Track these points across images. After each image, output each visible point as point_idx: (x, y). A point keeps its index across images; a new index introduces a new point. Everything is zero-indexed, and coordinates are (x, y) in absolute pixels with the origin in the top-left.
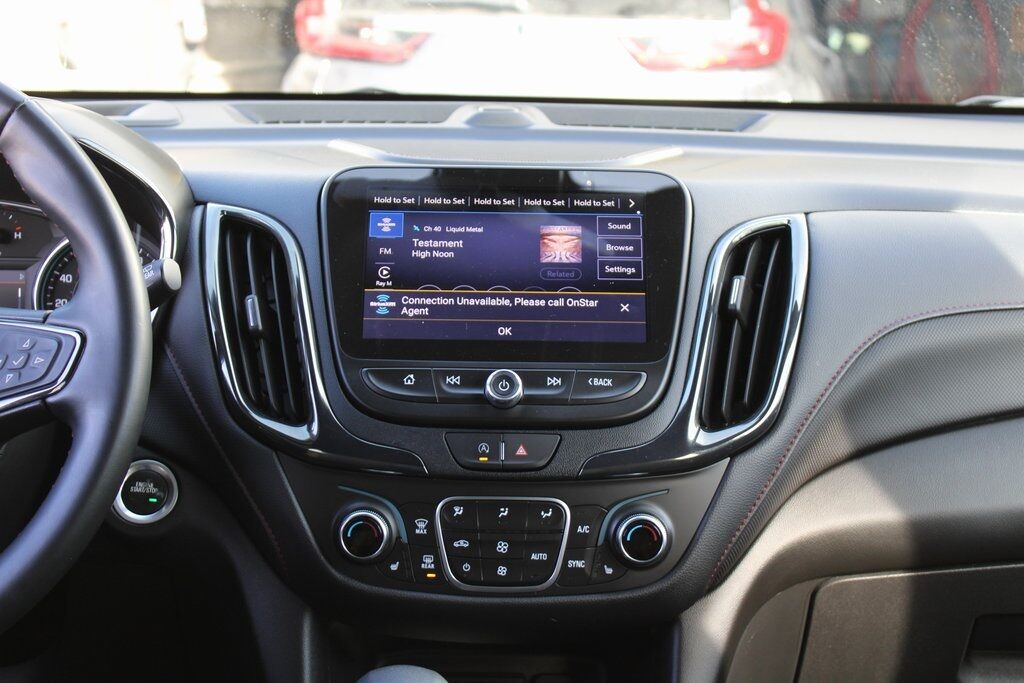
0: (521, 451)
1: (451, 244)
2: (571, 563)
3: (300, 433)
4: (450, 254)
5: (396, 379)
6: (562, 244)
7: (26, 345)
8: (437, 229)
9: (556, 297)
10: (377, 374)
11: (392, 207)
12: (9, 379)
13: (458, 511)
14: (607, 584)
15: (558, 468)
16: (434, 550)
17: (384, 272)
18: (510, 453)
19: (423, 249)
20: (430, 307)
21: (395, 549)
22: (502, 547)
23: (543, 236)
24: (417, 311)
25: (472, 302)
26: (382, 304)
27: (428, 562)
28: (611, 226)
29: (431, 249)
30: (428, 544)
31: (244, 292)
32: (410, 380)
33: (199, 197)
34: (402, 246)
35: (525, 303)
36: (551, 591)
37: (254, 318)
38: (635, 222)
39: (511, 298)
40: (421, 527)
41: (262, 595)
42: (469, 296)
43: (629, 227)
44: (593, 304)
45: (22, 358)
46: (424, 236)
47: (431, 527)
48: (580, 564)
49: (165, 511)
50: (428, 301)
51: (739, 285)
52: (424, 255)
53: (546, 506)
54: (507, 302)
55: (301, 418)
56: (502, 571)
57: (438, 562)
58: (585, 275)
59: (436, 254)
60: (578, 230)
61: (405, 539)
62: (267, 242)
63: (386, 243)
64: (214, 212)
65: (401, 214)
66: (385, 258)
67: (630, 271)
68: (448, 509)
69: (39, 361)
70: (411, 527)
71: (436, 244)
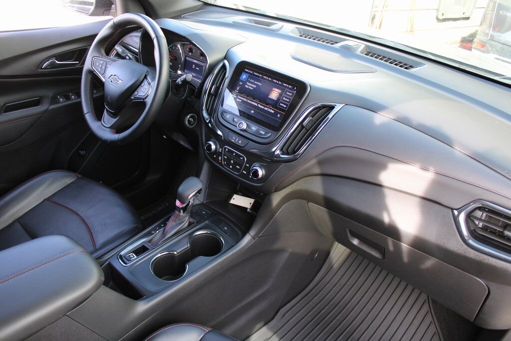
2: (244, 172)
4: (252, 88)
6: (274, 94)
8: (253, 81)
9: (266, 107)
11: (247, 72)
13: (227, 150)
14: (249, 180)
15: (245, 148)
17: (238, 88)
18: (238, 141)
19: (248, 85)
21: (215, 152)
22: (232, 162)
23: (272, 90)
24: (239, 100)
25: (250, 102)
26: (234, 96)
27: (220, 158)
28: (288, 93)
30: (221, 154)
32: (228, 116)
34: (245, 83)
35: (260, 106)
36: (239, 176)
37: (213, 91)
39: (258, 104)
40: (220, 150)
42: (250, 100)
43: (291, 94)
44: (273, 112)
46: (250, 82)
47: (222, 151)
50: (242, 99)
51: (308, 119)
52: (247, 87)
53: (242, 157)
56: (231, 167)
58: (275, 104)
60: (280, 91)
62: (225, 71)
63: (242, 81)
65: (248, 75)
66: (240, 85)
67: (285, 106)
71: (251, 85)
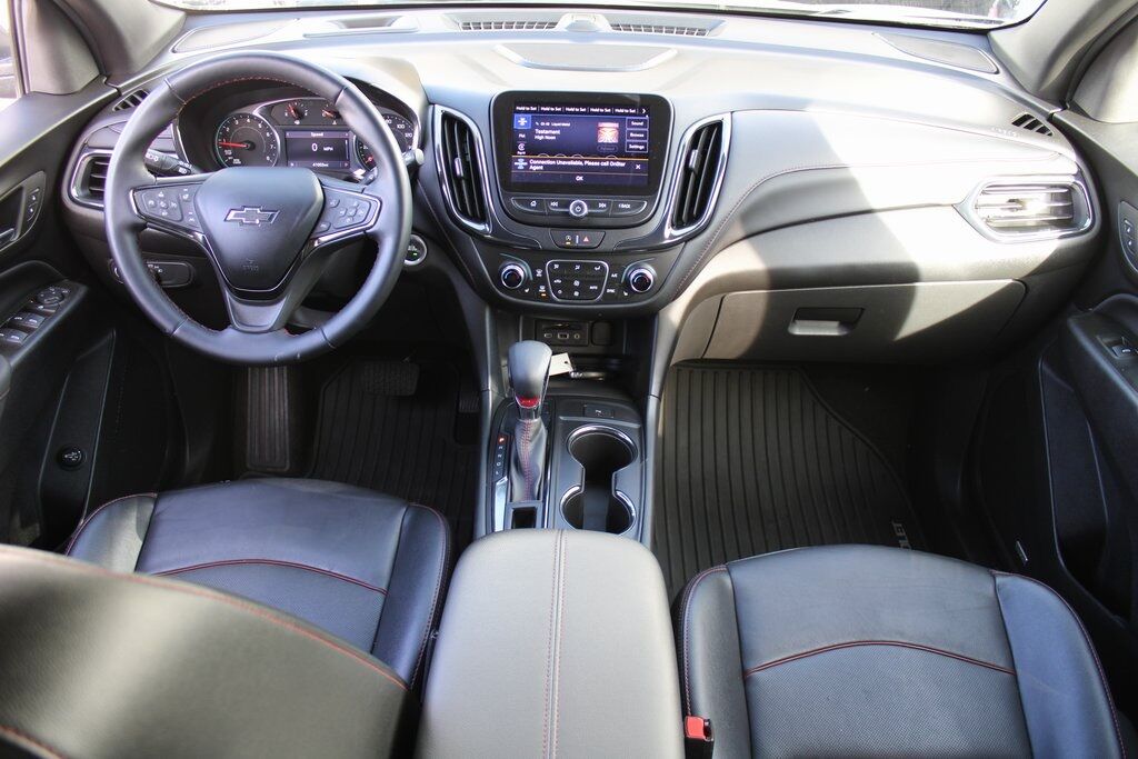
0: (586, 240)
1: (554, 132)
2: (609, 291)
3: (479, 227)
4: (554, 138)
5: (527, 203)
6: (608, 133)
7: (355, 204)
8: (548, 124)
9: (605, 161)
10: (518, 201)
11: (526, 112)
12: (348, 221)
13: (556, 266)
14: (625, 300)
15: (602, 248)
16: (545, 284)
17: (521, 147)
18: (581, 240)
19: (540, 135)
20: (544, 166)
21: (527, 282)
22: (577, 283)
23: (599, 128)
24: (538, 168)
25: (564, 163)
26: (521, 164)
27: (542, 289)
28: (633, 123)
29: (544, 135)
30: (542, 281)
31: (454, 156)
32: (534, 204)
33: (432, 99)
34: (530, 133)
35: (590, 164)
36: (599, 303)
37: (459, 171)
38: (645, 121)
39: (583, 161)
40: (539, 273)
41: (467, 298)
42: (562, 160)
43: (642, 124)
44: (623, 165)
45: (354, 211)
46: (541, 128)
47: (544, 273)
48: (613, 291)
49: (419, 260)
50: (543, 162)
51: (695, 154)
52: (541, 138)
53: (597, 265)
54: (581, 163)
55: (482, 219)
56: (576, 294)
57: (547, 289)
58: (619, 150)
59: (547, 137)
60: (617, 125)
61: (531, 278)
62: (464, 127)
63: (523, 132)
64: (439, 110)
65: (530, 115)
66: (522, 139)
67: (642, 147)
68: (552, 265)
69: (362, 213)
70: (534, 273)
71: (547, 132)
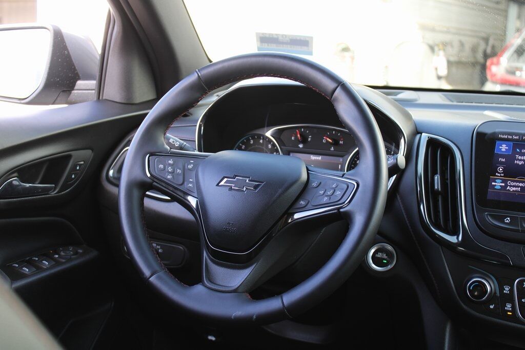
3: (453, 239)
5: (501, 219)
7: (334, 186)
10: (492, 216)
11: (507, 140)
12: (325, 199)
16: (512, 301)
17: (500, 169)
19: (521, 160)
20: (521, 187)
21: (493, 298)
24: (514, 189)
26: (498, 184)
27: (509, 307)
30: (509, 298)
31: (434, 173)
32: (508, 220)
33: (419, 130)
37: (437, 185)
40: (507, 290)
41: (429, 311)
45: (332, 191)
49: (389, 267)
50: (521, 185)
52: (521, 163)
55: (455, 233)
57: (513, 307)
61: (498, 294)
63: (503, 156)
64: (425, 137)
65: (511, 143)
66: (502, 163)
68: (521, 283)
69: (339, 193)
70: (502, 289)
